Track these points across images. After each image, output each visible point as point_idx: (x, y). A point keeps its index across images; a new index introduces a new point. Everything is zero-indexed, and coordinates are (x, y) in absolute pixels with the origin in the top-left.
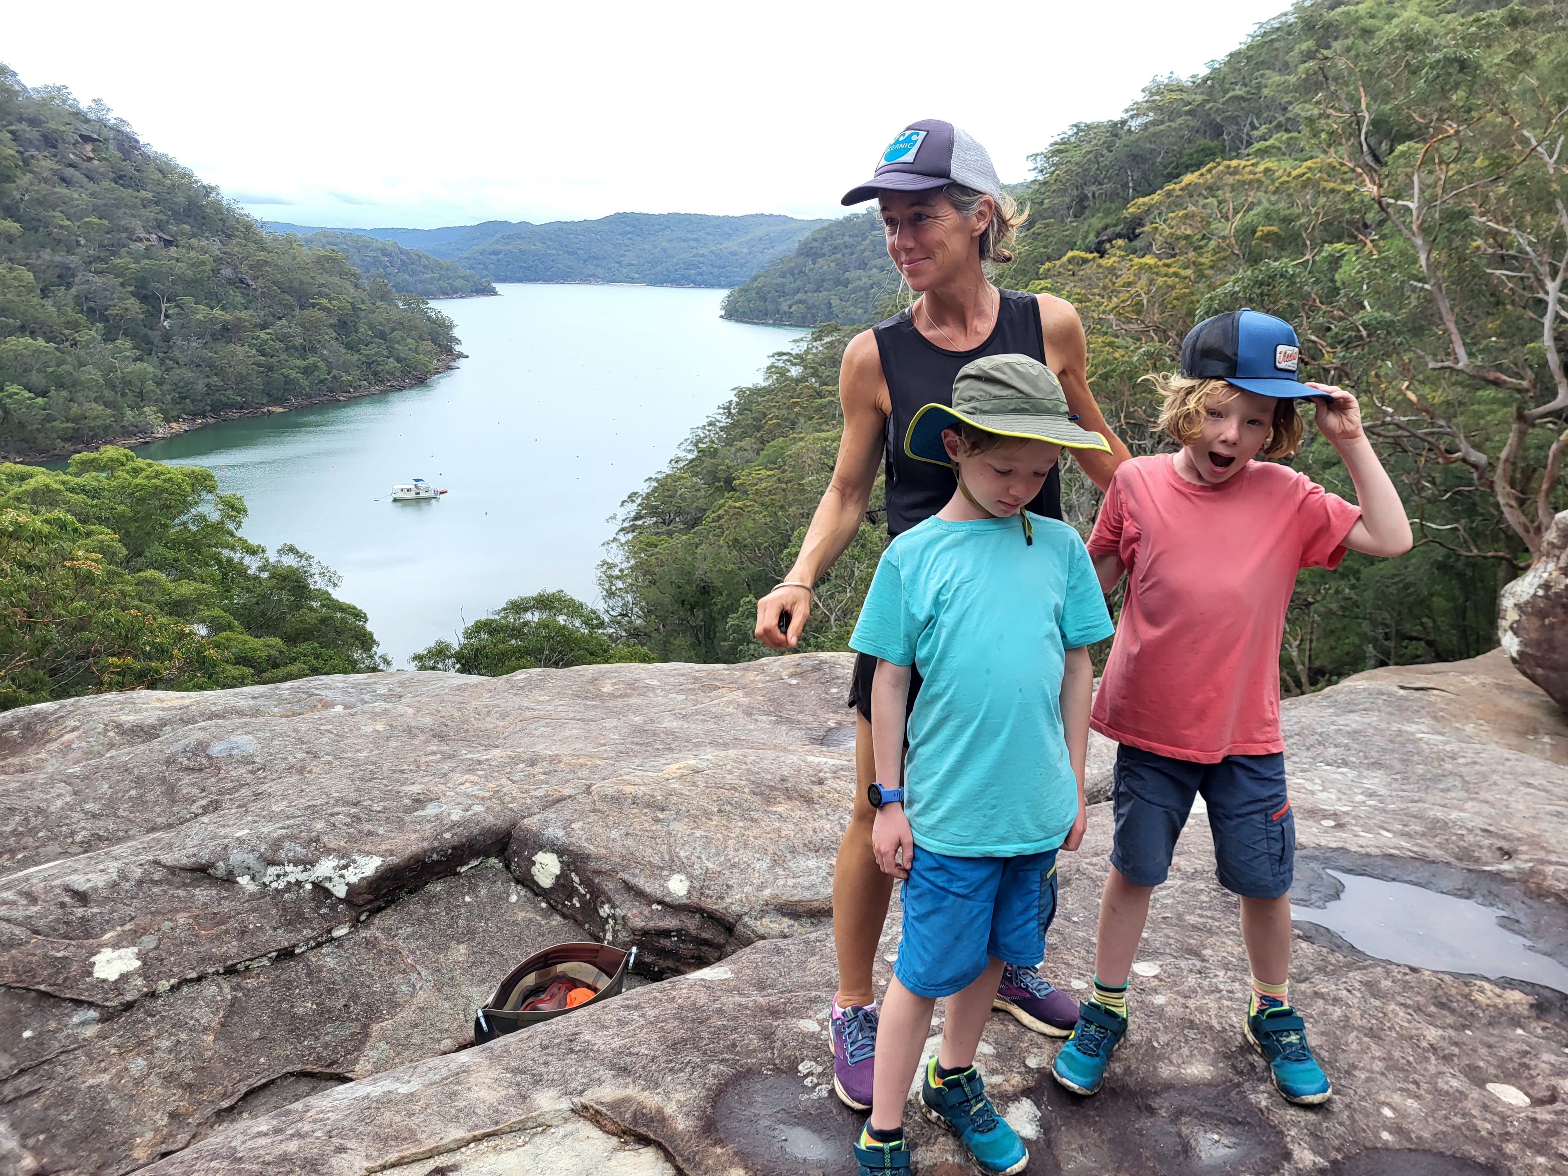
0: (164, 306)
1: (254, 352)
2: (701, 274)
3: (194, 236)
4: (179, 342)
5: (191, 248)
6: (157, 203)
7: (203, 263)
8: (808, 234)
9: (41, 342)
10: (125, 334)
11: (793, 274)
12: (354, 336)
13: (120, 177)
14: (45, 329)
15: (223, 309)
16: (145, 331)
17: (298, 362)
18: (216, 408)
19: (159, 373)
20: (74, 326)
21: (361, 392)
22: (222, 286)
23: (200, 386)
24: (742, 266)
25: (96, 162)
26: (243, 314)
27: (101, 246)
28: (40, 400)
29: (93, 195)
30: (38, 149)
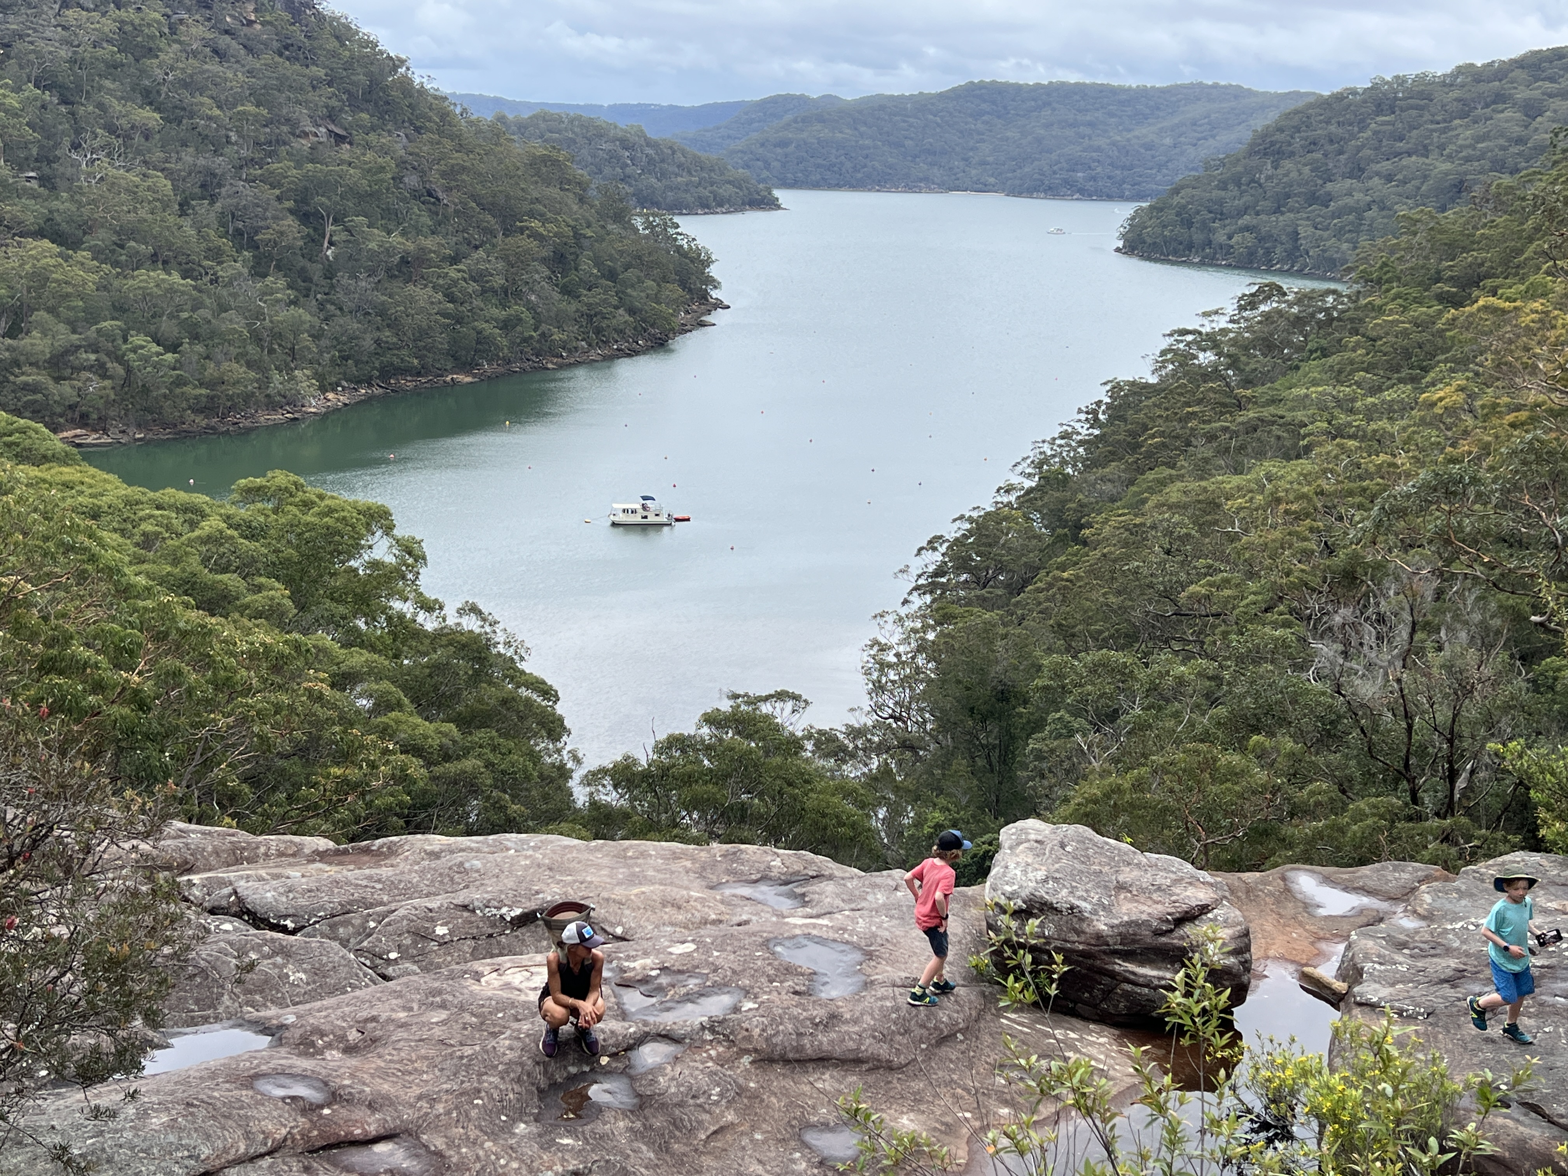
0: (330, 228)
1: (440, 296)
2: (1094, 179)
3: (373, 128)
4: (344, 282)
5: (369, 146)
6: (330, 84)
7: (382, 169)
8: (1270, 118)
9: (176, 277)
10: (278, 268)
11: (1239, 184)
12: (573, 276)
13: (286, 47)
14: (181, 258)
15: (404, 233)
16: (303, 262)
17: (496, 312)
18: (387, 373)
19: (316, 322)
20: (216, 254)
21: (577, 355)
22: (404, 200)
23: (368, 343)
24: (1160, 167)
25: (258, 27)
26: (429, 243)
27: (257, 144)
28: (169, 357)
29: (251, 73)
30: (189, 10)
